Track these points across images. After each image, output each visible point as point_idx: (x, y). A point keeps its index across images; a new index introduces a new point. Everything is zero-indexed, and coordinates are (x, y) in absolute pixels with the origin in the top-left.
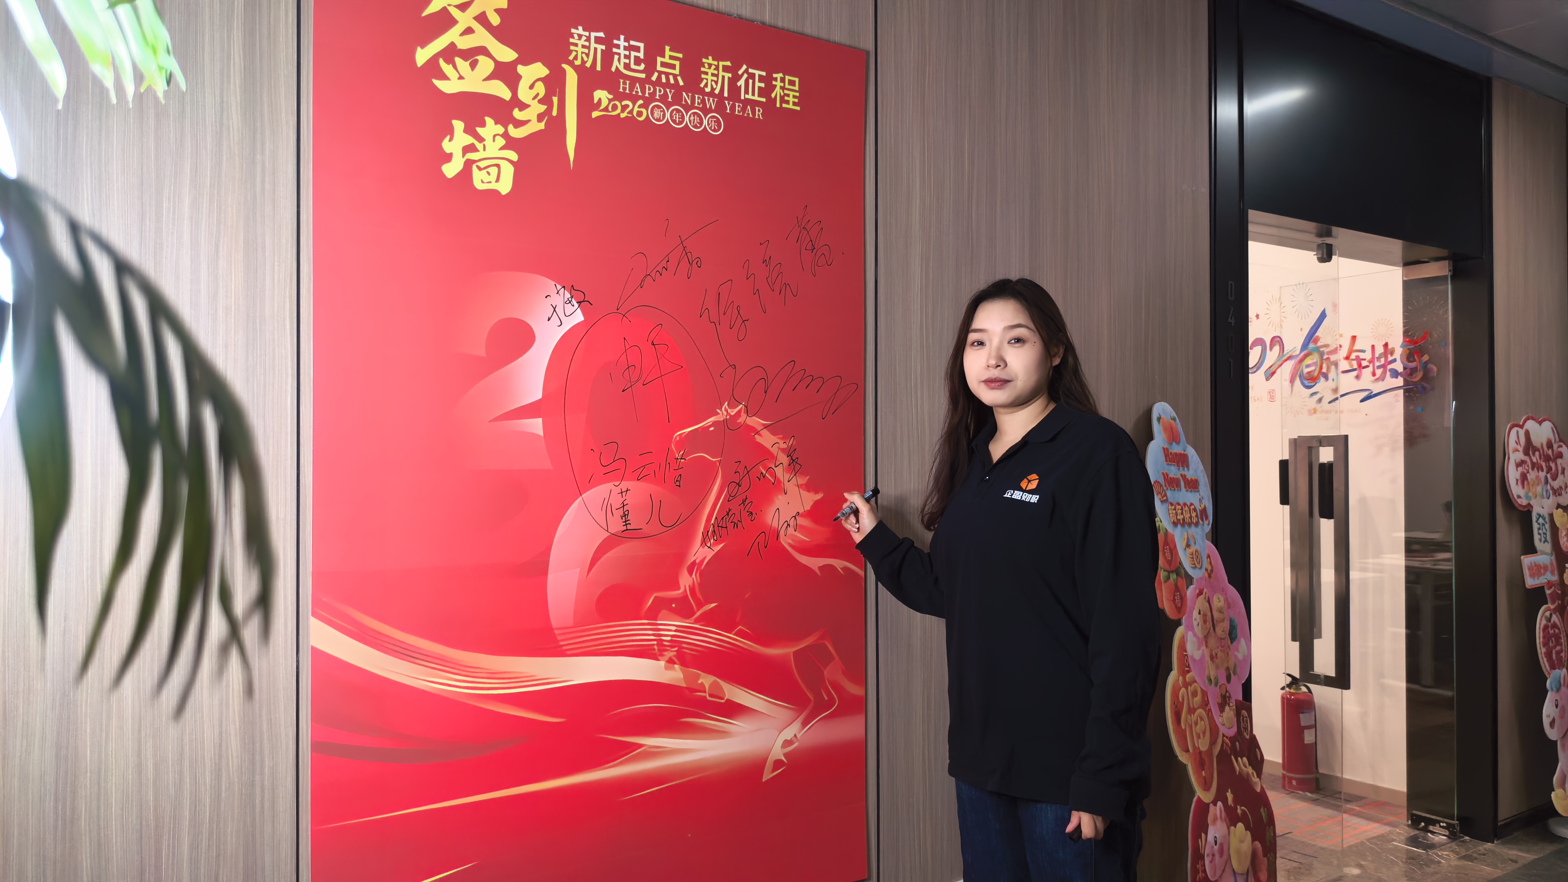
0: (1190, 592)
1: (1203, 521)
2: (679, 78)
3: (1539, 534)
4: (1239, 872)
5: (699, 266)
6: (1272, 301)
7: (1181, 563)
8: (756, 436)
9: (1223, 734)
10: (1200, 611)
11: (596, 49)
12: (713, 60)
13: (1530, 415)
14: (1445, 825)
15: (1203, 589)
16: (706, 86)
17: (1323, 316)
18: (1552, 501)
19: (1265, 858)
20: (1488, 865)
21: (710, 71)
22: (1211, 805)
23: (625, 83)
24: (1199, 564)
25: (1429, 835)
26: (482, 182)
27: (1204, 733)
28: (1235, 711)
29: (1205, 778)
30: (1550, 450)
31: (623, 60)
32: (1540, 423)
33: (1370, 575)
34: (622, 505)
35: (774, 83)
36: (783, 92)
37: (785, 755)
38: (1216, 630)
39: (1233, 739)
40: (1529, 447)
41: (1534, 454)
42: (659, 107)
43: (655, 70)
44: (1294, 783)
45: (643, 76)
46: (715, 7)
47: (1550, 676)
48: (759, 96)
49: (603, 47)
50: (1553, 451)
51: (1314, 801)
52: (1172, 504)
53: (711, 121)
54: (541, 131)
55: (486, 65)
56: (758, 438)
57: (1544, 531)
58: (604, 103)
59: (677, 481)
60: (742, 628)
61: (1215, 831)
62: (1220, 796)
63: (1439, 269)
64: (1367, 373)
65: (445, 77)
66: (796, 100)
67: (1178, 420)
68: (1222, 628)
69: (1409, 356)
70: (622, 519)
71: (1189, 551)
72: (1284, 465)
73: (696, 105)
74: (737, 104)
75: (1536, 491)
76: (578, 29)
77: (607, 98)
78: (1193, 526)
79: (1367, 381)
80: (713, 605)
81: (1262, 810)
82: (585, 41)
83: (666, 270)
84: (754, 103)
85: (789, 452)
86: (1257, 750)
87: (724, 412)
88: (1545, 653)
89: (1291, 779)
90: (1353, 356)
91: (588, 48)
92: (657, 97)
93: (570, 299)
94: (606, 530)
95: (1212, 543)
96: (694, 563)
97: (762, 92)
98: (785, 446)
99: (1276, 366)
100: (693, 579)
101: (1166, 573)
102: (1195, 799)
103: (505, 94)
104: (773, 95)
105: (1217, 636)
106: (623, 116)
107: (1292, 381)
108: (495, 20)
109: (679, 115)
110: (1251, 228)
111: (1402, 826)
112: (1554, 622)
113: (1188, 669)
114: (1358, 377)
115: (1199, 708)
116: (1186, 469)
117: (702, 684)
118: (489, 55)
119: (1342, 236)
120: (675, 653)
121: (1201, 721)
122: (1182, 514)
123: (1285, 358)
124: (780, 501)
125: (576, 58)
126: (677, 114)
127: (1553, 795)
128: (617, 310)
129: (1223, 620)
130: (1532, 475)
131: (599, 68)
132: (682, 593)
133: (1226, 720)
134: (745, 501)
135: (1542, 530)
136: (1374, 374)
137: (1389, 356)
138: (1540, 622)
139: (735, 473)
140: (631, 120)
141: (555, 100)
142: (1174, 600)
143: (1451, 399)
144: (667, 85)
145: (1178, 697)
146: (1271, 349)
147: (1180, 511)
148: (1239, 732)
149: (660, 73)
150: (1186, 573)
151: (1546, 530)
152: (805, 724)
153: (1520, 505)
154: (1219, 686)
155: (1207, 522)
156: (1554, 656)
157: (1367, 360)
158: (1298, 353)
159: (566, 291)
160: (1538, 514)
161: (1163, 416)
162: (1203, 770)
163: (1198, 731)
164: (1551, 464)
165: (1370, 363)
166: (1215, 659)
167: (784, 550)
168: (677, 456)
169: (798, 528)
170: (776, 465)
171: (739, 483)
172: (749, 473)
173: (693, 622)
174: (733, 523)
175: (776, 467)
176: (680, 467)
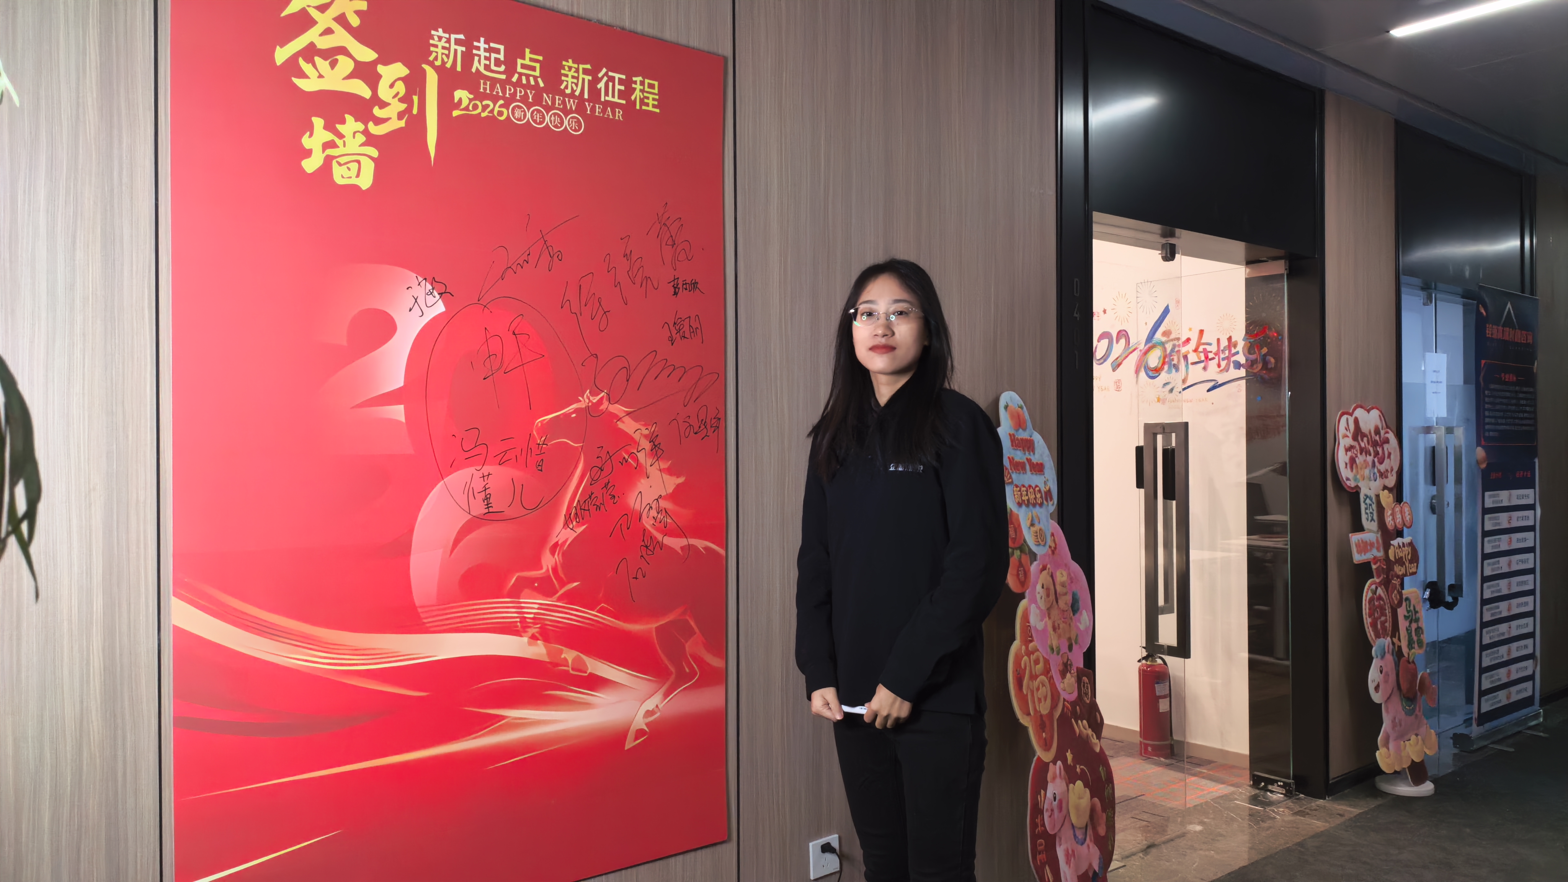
0: (1034, 567)
1: (1047, 501)
2: (540, 80)
3: (1367, 513)
5: (560, 259)
6: (1118, 296)
7: (1025, 541)
8: (618, 422)
9: (1064, 699)
10: (1043, 585)
11: (456, 51)
12: (574, 62)
13: (1359, 403)
14: (1282, 784)
15: (1047, 565)
16: (566, 87)
17: (1166, 311)
18: (1379, 483)
19: (1104, 814)
20: (1318, 820)
21: (571, 74)
23: (485, 84)
24: (1043, 541)
25: (1269, 793)
26: (343, 177)
27: (1045, 698)
28: (1076, 678)
29: (1045, 739)
30: (1378, 436)
31: (483, 62)
32: (1368, 411)
33: (1219, 554)
34: (484, 489)
35: (634, 86)
36: (643, 94)
37: (647, 724)
38: (1059, 603)
39: (1074, 704)
40: (1358, 433)
41: (1362, 440)
42: (519, 107)
43: (515, 71)
44: (1150, 749)
45: (503, 77)
46: (575, 11)
47: (1375, 644)
48: (619, 98)
49: (464, 49)
50: (1380, 437)
51: (1167, 766)
52: (1017, 486)
53: (572, 122)
54: (401, 128)
55: (345, 65)
56: (620, 425)
58: (465, 103)
59: (539, 465)
60: (605, 605)
61: (1054, 787)
62: (1060, 756)
63: (1279, 268)
64: (1213, 364)
65: (303, 75)
66: (656, 103)
67: (1025, 408)
68: (1065, 602)
69: (1250, 349)
70: (484, 502)
71: (1032, 529)
72: (1139, 450)
73: (557, 106)
74: (597, 106)
75: (1364, 474)
76: (438, 31)
77: (469, 98)
78: (1037, 506)
80: (575, 584)
81: (1101, 768)
82: (446, 42)
83: (528, 263)
84: (614, 105)
85: (652, 439)
87: (586, 400)
88: (1370, 623)
89: (1146, 746)
90: (1201, 349)
91: (449, 49)
92: (518, 98)
93: (431, 291)
94: (467, 512)
95: (1058, 524)
96: (556, 544)
97: (621, 95)
98: (647, 432)
99: (1122, 358)
100: (556, 559)
102: (1035, 759)
103: (365, 92)
104: (633, 98)
105: (1060, 608)
106: (483, 115)
107: (1137, 372)
108: (355, 21)
109: (540, 115)
110: (1096, 228)
111: (1245, 786)
112: (1380, 595)
113: (1031, 639)
114: (1205, 368)
115: (1041, 675)
116: (1032, 453)
117: (566, 660)
118: (350, 56)
119: (1184, 237)
120: (537, 630)
121: (1043, 687)
122: (1027, 495)
123: (1130, 350)
124: (643, 485)
125: (436, 58)
126: (538, 114)
127: (1377, 754)
128: (479, 301)
129: (1065, 594)
130: (1360, 459)
131: (459, 69)
132: (544, 573)
133: (1067, 686)
135: (1369, 510)
136: (1219, 366)
137: (1233, 348)
138: (1367, 595)
140: (492, 119)
141: (415, 98)
142: (1018, 575)
143: (1287, 389)
144: (528, 86)
145: (1020, 664)
146: (1117, 342)
147: (1025, 493)
148: (1080, 697)
149: (521, 74)
150: (1030, 549)
151: (1373, 510)
152: (666, 695)
153: (1349, 487)
154: (1061, 653)
155: (1052, 503)
156: (1379, 626)
157: (1213, 352)
158: (1142, 347)
159: (427, 283)
160: (1365, 495)
161: (1010, 404)
162: (1044, 732)
163: (1040, 697)
164: (1378, 449)
165: (1216, 356)
166: (1057, 630)
167: (645, 529)
168: (539, 441)
169: (660, 510)
170: (638, 451)
171: (602, 467)
172: (612, 458)
173: (555, 600)
174: (596, 506)
175: (638, 452)
176: (542, 452)
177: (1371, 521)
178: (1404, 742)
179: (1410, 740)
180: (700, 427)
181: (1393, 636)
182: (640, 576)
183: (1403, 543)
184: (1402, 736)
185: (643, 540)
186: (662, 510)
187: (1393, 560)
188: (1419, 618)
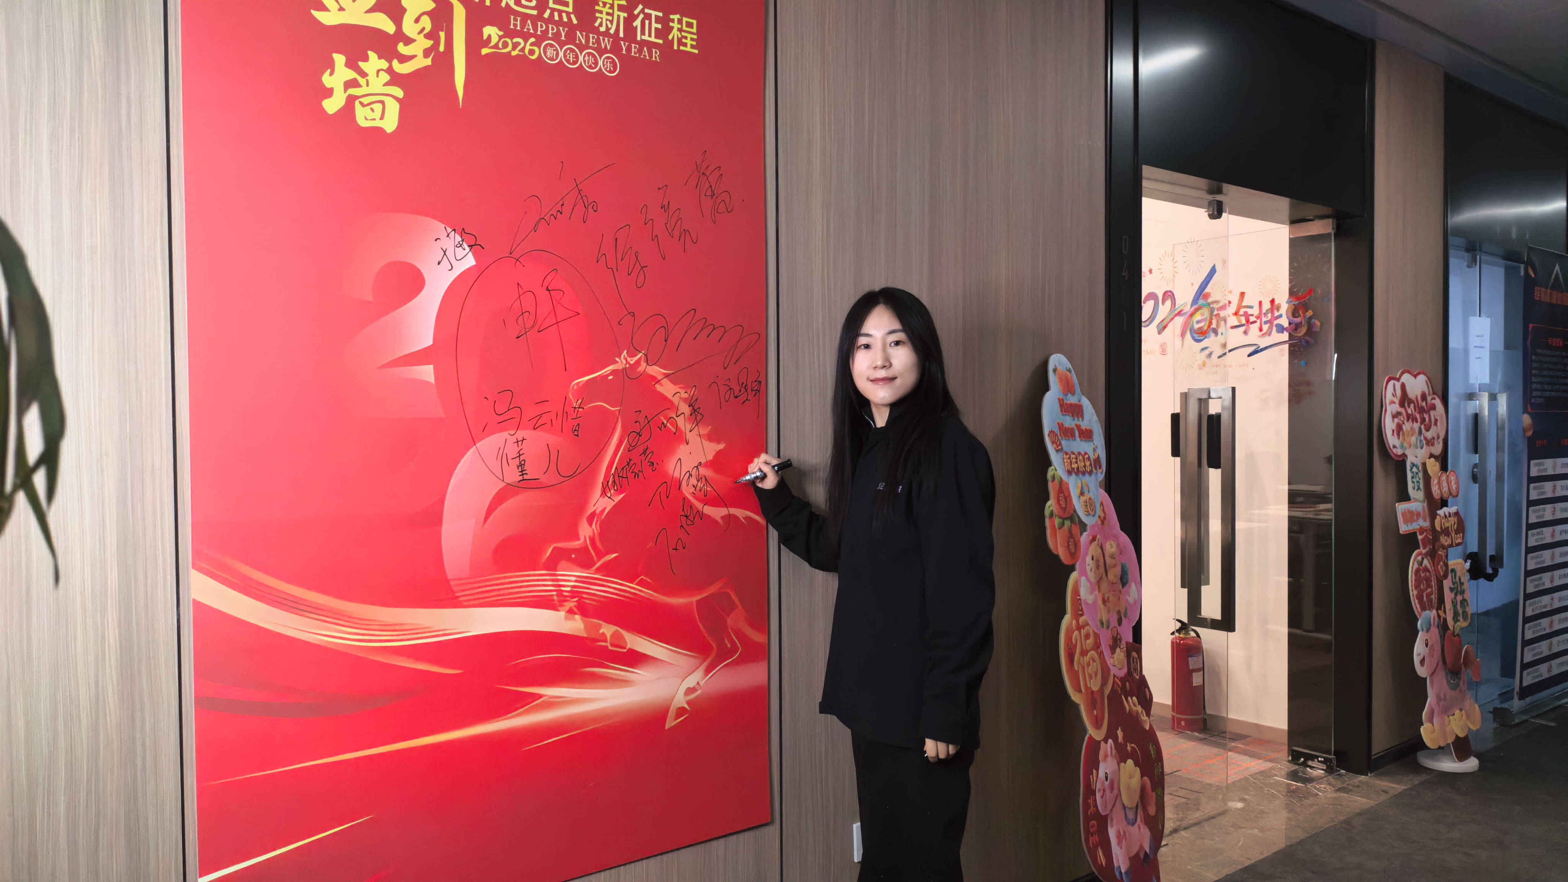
0: (1084, 538)
1: (1096, 469)
2: (573, 16)
3: (1413, 482)
4: (1130, 807)
5: (595, 210)
6: (1163, 256)
7: (1075, 511)
8: (656, 385)
9: (1114, 675)
10: (1093, 556)
13: (1406, 369)
14: (1322, 759)
15: (1097, 536)
16: (601, 25)
17: (1213, 271)
18: (1426, 450)
19: (1154, 793)
20: (1361, 797)
21: (605, 10)
22: (1102, 742)
23: (515, 20)
24: (1092, 511)
25: (1308, 769)
26: (366, 119)
27: (1096, 674)
28: (1126, 652)
29: (1096, 716)
30: (1424, 401)
32: (1415, 376)
33: (1255, 525)
34: (518, 455)
35: (671, 24)
36: (681, 34)
37: (688, 703)
38: (1108, 575)
39: (1123, 680)
40: (1405, 399)
41: (1409, 407)
42: (552, 46)
43: (547, 7)
44: (1183, 723)
45: (535, 12)
47: (1420, 617)
48: (656, 37)
50: (1426, 404)
51: (1201, 740)
52: (1066, 453)
53: (607, 63)
54: (427, 67)
56: (658, 387)
57: (1418, 479)
58: (494, 40)
59: (575, 430)
60: (644, 578)
61: (1106, 767)
62: (1111, 734)
63: (1322, 227)
64: (1254, 328)
65: (325, 10)
66: (694, 43)
67: (1073, 372)
68: (1114, 574)
69: (1294, 312)
70: (518, 469)
71: (1083, 498)
72: (1175, 418)
73: (591, 45)
74: (633, 45)
75: (1410, 441)
77: (498, 35)
78: (1087, 475)
79: (1254, 336)
80: (614, 555)
81: (1151, 748)
83: (561, 213)
84: (650, 45)
85: (691, 402)
86: (1146, 689)
87: (623, 361)
88: (1416, 596)
89: (1180, 720)
90: (1242, 312)
92: (550, 35)
93: (461, 243)
94: (500, 479)
95: (1106, 491)
96: (593, 514)
97: (658, 34)
98: (685, 396)
99: (1168, 319)
100: (593, 529)
101: (1061, 520)
102: (1086, 738)
103: (390, 27)
104: (670, 37)
105: (1110, 581)
106: (514, 53)
107: (1183, 335)
109: (573, 55)
110: (1145, 183)
111: (1283, 761)
112: (1426, 566)
113: (1081, 613)
114: (1245, 332)
115: (1091, 650)
116: (1080, 419)
117: (603, 634)
119: (1232, 193)
120: (575, 604)
121: (1093, 663)
123: (1176, 312)
124: (682, 451)
127: (1422, 729)
128: (510, 254)
129: (1115, 566)
130: (1407, 426)
131: (488, 3)
132: (582, 543)
133: (1117, 661)
134: (646, 451)
135: (1416, 478)
136: (1261, 330)
137: (1276, 312)
138: (1413, 566)
139: (635, 422)
140: (522, 58)
141: (442, 35)
142: (1068, 546)
143: (1333, 353)
144: (560, 23)
145: (1071, 638)
146: (1163, 304)
147: (1074, 460)
148: (1129, 673)
149: (553, 10)
150: (1080, 519)
151: (1420, 479)
152: (708, 671)
153: (1396, 455)
154: (1110, 628)
155: (1100, 471)
156: (1425, 599)
157: (1255, 316)
158: (1188, 309)
159: (456, 234)
160: (1412, 463)
161: (1059, 368)
162: (1094, 708)
163: (1090, 672)
164: (1425, 416)
165: (1257, 319)
166: (1107, 603)
167: (684, 498)
168: (575, 405)
169: (700, 478)
170: (677, 415)
171: (639, 432)
172: (650, 423)
173: (593, 572)
174: (634, 473)
175: (677, 417)
176: (578, 417)
177: (1418, 490)
178: (1448, 717)
179: (1454, 715)
180: (740, 391)
181: (1438, 609)
182: (679, 547)
183: (1449, 513)
184: (1446, 711)
185: (683, 509)
186: (701, 478)
187: (1440, 531)
188: (1464, 591)
